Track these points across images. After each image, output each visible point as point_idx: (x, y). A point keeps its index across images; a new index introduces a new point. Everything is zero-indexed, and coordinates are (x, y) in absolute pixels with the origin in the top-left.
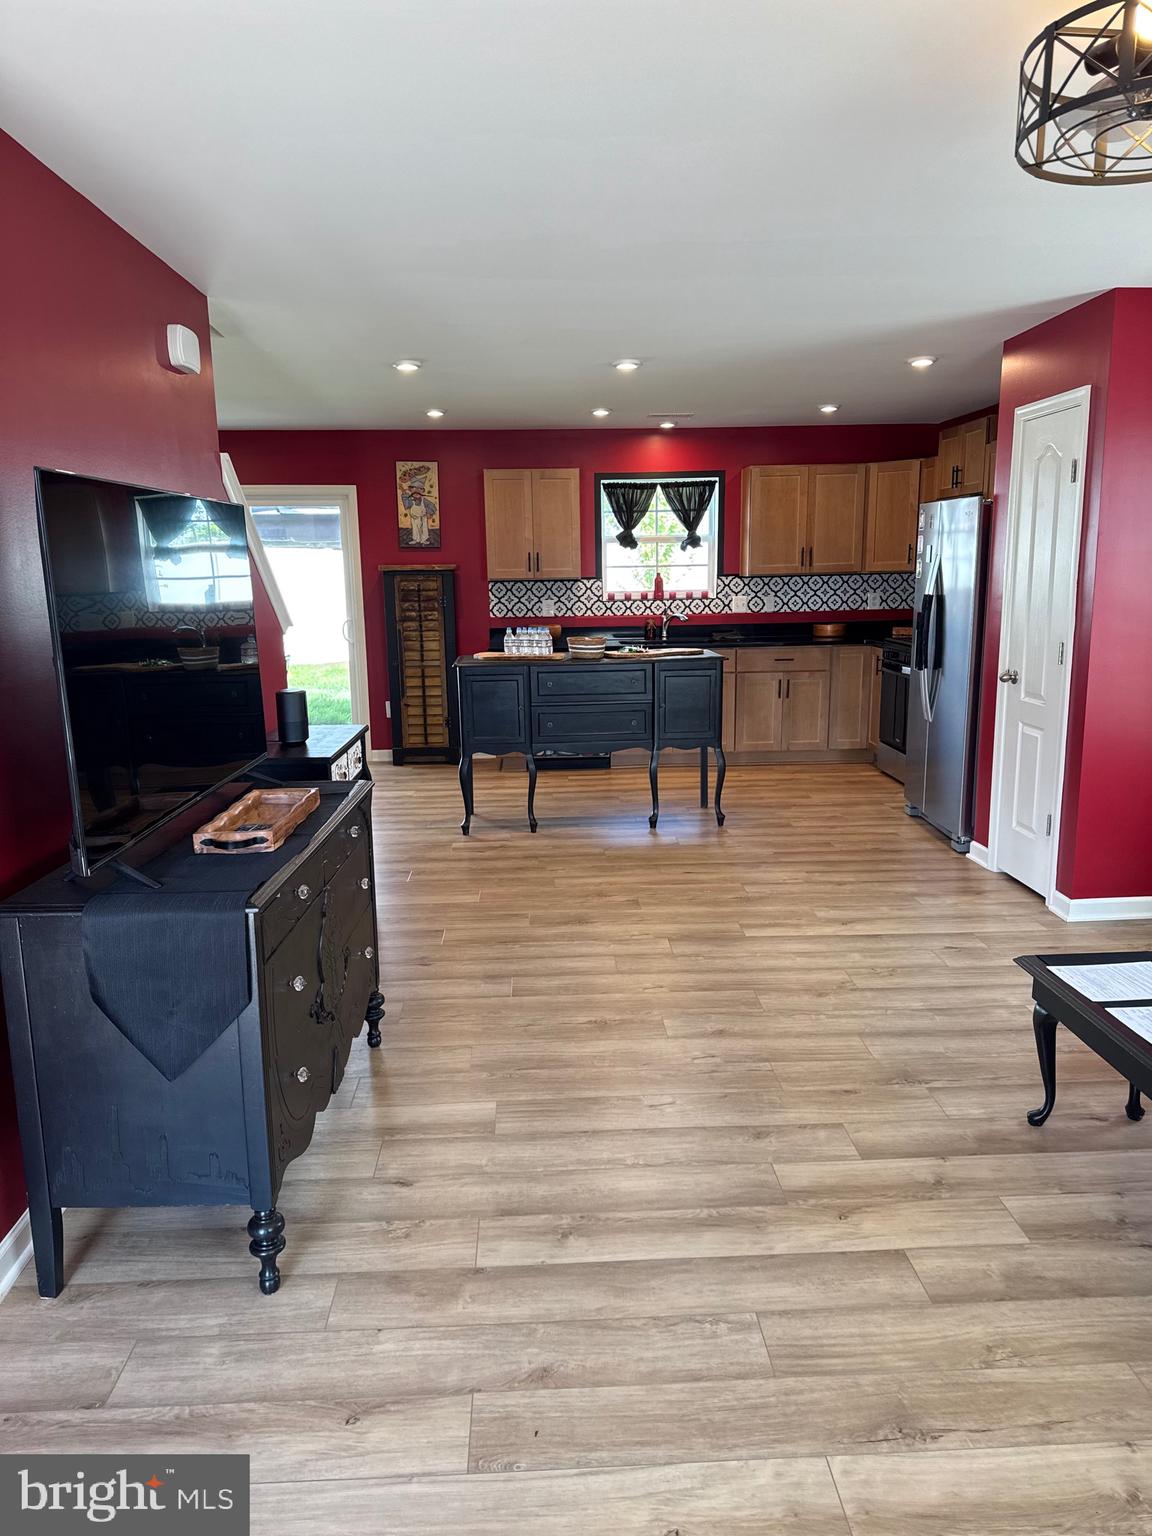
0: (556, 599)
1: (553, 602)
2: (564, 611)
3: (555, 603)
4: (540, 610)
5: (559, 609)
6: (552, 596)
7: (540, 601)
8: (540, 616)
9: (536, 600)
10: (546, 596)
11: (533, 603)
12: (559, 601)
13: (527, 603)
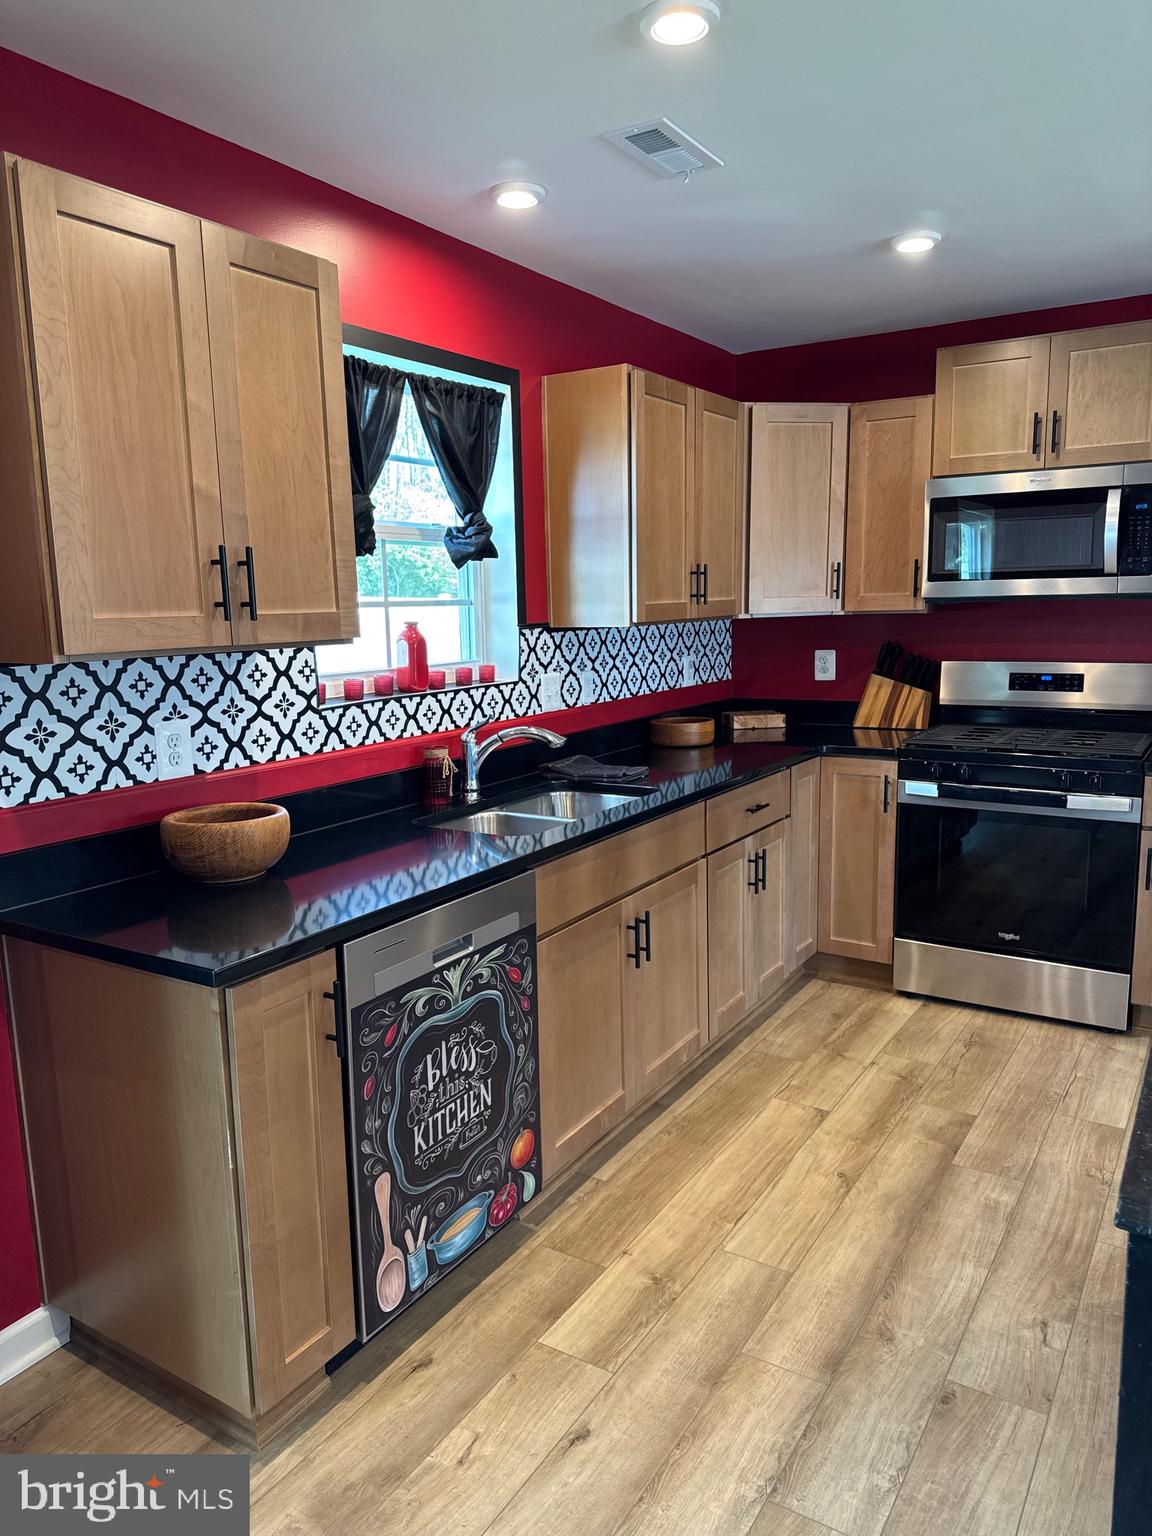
0: (196, 715)
1: (188, 723)
2: (219, 754)
3: (194, 728)
4: (148, 758)
5: (206, 749)
6: (184, 707)
7: (146, 728)
8: (148, 778)
9: (134, 723)
10: (165, 709)
11: (123, 736)
12: (205, 720)
13: (102, 739)
